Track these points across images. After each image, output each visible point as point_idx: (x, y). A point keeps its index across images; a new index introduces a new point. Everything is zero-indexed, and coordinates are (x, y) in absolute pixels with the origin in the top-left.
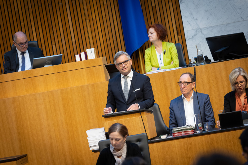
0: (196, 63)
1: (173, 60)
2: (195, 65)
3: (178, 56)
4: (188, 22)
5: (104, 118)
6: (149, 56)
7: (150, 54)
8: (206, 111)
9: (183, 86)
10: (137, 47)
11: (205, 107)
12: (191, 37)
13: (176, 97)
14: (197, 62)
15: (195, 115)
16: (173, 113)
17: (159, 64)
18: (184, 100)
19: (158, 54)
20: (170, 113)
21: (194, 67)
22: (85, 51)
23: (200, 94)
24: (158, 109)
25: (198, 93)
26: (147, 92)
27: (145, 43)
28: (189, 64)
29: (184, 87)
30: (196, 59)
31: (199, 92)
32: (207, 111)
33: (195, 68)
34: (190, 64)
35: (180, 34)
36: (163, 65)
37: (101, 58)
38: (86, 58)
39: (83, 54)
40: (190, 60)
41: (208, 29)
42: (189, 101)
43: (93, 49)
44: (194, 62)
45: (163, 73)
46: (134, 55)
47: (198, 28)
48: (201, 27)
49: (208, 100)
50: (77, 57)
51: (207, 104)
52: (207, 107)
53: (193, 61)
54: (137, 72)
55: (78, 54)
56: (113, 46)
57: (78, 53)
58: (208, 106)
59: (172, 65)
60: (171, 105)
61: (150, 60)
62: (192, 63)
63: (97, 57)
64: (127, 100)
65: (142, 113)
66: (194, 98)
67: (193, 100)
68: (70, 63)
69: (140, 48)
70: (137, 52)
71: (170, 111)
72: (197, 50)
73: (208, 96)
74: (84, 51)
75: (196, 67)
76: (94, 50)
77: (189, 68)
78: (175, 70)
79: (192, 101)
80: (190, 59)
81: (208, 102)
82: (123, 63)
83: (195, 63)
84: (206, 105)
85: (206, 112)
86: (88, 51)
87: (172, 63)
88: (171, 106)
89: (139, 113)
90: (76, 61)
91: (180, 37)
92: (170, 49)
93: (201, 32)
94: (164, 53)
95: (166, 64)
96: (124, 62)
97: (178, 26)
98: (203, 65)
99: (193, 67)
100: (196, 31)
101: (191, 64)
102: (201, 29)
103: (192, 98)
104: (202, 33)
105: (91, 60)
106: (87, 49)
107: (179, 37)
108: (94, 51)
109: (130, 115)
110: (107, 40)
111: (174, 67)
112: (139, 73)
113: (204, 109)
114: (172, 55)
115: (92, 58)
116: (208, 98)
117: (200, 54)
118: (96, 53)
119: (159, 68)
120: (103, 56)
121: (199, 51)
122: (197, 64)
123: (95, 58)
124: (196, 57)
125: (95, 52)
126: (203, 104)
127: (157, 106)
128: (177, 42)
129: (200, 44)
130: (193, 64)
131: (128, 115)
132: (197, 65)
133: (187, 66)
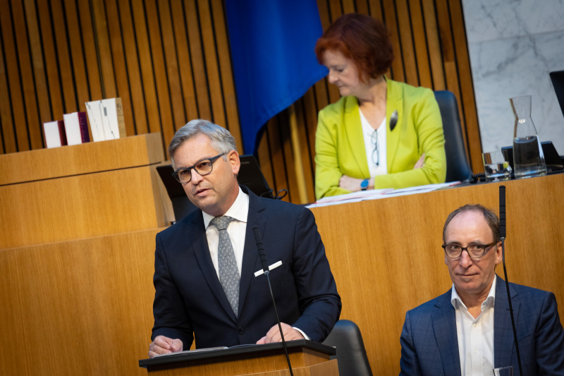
0: (509, 169)
1: (423, 152)
2: (503, 177)
3: (443, 137)
4: (483, 7)
5: (145, 370)
6: (333, 132)
7: (335, 126)
8: (544, 356)
9: (465, 262)
10: (282, 98)
11: (541, 339)
12: (494, 68)
13: (427, 298)
14: (511, 165)
15: (497, 370)
16: (413, 361)
17: (371, 165)
18: (457, 312)
19: (367, 127)
20: (402, 359)
21: (502, 184)
22: (82, 110)
23: (522, 288)
24: (355, 342)
25: (513, 285)
26: (308, 269)
27: (314, 87)
28: (482, 173)
29: (471, 263)
30: (508, 153)
31: (518, 283)
32: (547, 358)
33: (502, 189)
34: (486, 173)
35: (451, 54)
36: (383, 168)
37: (142, 137)
38: (86, 134)
39: (72, 120)
40: (488, 156)
41: (559, 37)
42: (477, 316)
43: (111, 103)
44: (501, 166)
45: (380, 203)
46: (270, 129)
47: (523, 33)
48: (533, 30)
49: (550, 312)
50: (51, 129)
51: (547, 329)
52: (545, 340)
53: (498, 159)
54: (280, 195)
55: (53, 120)
56: (189, 93)
57: (56, 116)
58: (552, 338)
59: (417, 172)
60: (405, 327)
61: (336, 147)
62: (494, 167)
63: (128, 135)
64: (236, 309)
65: (292, 357)
66: (497, 304)
67: (492, 310)
68: (22, 154)
69: (296, 104)
70: (282, 120)
71: (403, 352)
72: (514, 119)
73: (552, 297)
74: (78, 110)
75: (508, 183)
76: (118, 106)
77: (480, 187)
78: (426, 194)
79: (488, 317)
80: (486, 150)
81: (553, 320)
82: (193, 171)
83: (506, 171)
84: (544, 334)
85: (541, 362)
86: (94, 109)
87: (419, 163)
88: (406, 334)
89: (282, 357)
90: (44, 145)
91: (450, 66)
92: (417, 110)
93: (531, 52)
94: (393, 125)
95: (395, 167)
96: (200, 165)
97: (444, 24)
98: (537, 179)
99: (496, 184)
100: (515, 46)
101: (490, 171)
102: (532, 39)
103: (489, 305)
104: (536, 54)
105: (103, 144)
106: (91, 100)
107: (447, 64)
108: (118, 111)
109: (248, 362)
110: (170, 70)
111: (426, 180)
112: (285, 199)
113: (535, 349)
114: (420, 132)
115: (109, 137)
116: (553, 307)
117: (524, 134)
118: (122, 118)
119: (369, 179)
120: (149, 131)
121: (521, 121)
122: (513, 171)
123: (117, 136)
124: (511, 144)
125: (118, 115)
126: (532, 327)
127: (352, 332)
128: (440, 86)
129: (529, 94)
130: (498, 173)
131: (241, 362)
132: (513, 177)
133: (474, 181)
